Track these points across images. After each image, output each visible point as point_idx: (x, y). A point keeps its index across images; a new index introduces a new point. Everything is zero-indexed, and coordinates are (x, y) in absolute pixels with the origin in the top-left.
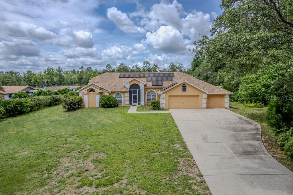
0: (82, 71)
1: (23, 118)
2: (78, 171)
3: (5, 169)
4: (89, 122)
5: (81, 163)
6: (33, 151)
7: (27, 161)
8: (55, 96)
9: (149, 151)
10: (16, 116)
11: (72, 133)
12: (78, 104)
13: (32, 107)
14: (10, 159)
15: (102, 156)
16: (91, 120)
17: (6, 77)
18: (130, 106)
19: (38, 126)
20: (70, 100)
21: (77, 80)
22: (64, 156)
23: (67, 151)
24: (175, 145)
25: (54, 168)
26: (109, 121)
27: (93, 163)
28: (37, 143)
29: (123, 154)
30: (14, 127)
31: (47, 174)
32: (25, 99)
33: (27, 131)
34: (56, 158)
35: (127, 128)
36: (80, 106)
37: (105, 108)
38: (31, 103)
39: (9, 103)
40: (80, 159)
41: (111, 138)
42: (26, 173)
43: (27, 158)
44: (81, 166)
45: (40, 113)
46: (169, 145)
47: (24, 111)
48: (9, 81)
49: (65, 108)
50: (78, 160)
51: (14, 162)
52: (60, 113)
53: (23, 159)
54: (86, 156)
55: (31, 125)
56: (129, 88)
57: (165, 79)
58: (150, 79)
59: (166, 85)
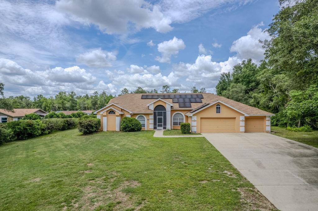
0: (96, 96)
1: (33, 142)
2: (108, 203)
3: (10, 199)
4: (111, 146)
5: (109, 194)
6: (46, 178)
7: (40, 190)
8: (68, 119)
9: (194, 178)
10: (25, 140)
11: (92, 158)
12: (96, 127)
13: (43, 130)
14: (17, 187)
15: (135, 185)
16: (112, 144)
17: (16, 101)
18: (155, 130)
19: (51, 149)
20: (87, 122)
21: (90, 105)
22: (86, 184)
23: (88, 179)
24: (226, 172)
25: (75, 199)
26: (134, 145)
27: (125, 194)
28: (50, 168)
29: (161, 182)
30: (23, 150)
31: (66, 207)
32: (37, 120)
33: (38, 155)
34: (76, 187)
35: (158, 153)
36: (98, 129)
37: (126, 131)
38: (43, 125)
39: (18, 125)
40: (107, 188)
41: (141, 163)
42: (39, 205)
43: (39, 186)
44: (110, 197)
45: (52, 137)
46: (217, 172)
47: (35, 135)
48: (18, 105)
49: (81, 131)
50: (105, 190)
51: (23, 190)
52: (75, 137)
53: (34, 187)
54: (114, 185)
55: (42, 149)
56: (153, 110)
57: (193, 100)
58: (176, 100)
59: (196, 107)
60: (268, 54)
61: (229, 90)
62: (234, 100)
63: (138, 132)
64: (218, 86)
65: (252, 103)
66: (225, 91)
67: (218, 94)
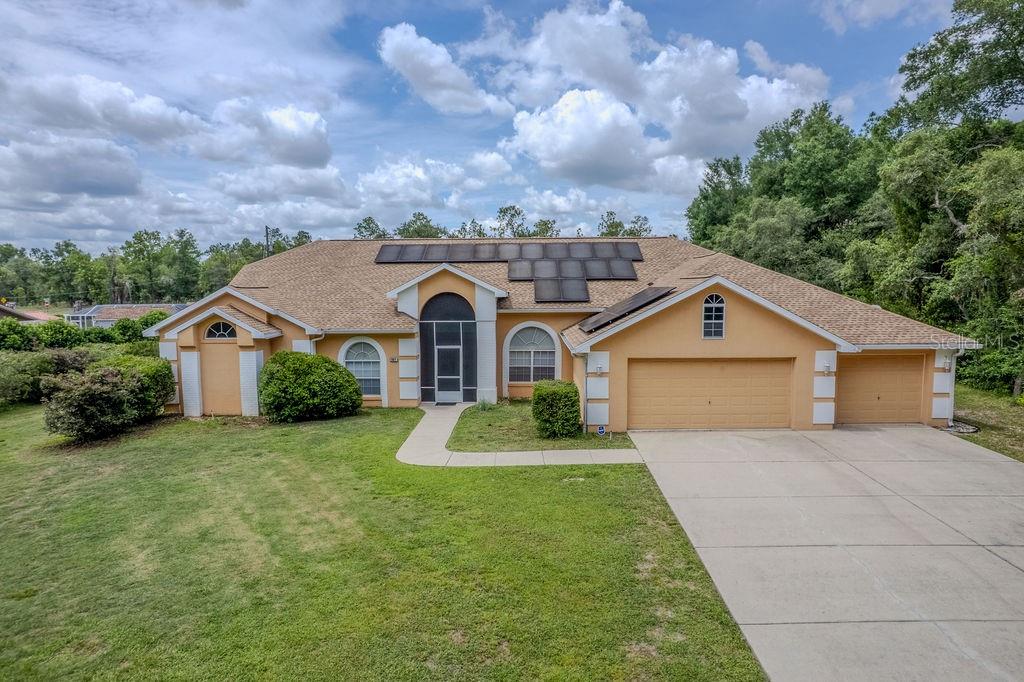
18: (423, 406)
37: (286, 421)
49: (55, 426)
56: (417, 315)
57: (596, 268)
58: (523, 268)
59: (609, 302)
60: (917, 68)
61: (742, 224)
62: (763, 265)
63: (340, 420)
64: (695, 210)
65: (845, 278)
66: (726, 229)
67: (697, 240)
